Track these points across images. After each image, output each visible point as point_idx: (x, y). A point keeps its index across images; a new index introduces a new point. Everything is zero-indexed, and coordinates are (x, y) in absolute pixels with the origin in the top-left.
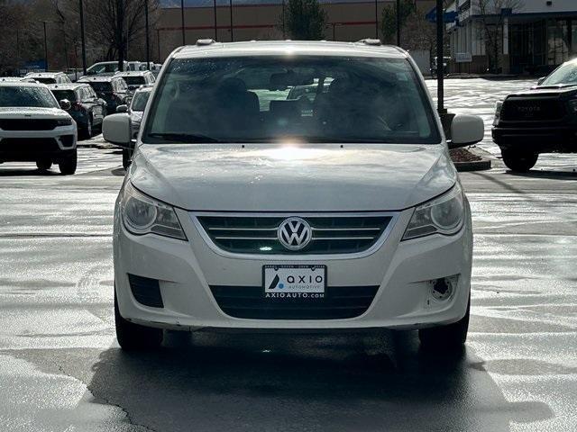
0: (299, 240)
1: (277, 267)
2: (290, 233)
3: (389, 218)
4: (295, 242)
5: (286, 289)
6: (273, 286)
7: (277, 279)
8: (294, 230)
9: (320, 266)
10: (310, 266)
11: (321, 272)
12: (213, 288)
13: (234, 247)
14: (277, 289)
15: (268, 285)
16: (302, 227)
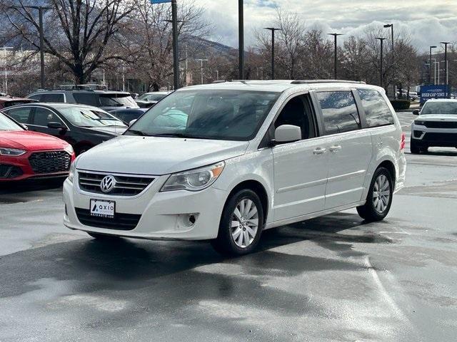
0: (107, 187)
1: (96, 200)
2: (105, 183)
3: (153, 179)
4: (105, 188)
5: (99, 212)
6: (94, 210)
7: (95, 206)
8: (107, 182)
9: (112, 202)
10: (109, 201)
11: (112, 204)
12: (76, 209)
13: (87, 188)
14: (95, 212)
15: (92, 208)
16: (111, 180)
